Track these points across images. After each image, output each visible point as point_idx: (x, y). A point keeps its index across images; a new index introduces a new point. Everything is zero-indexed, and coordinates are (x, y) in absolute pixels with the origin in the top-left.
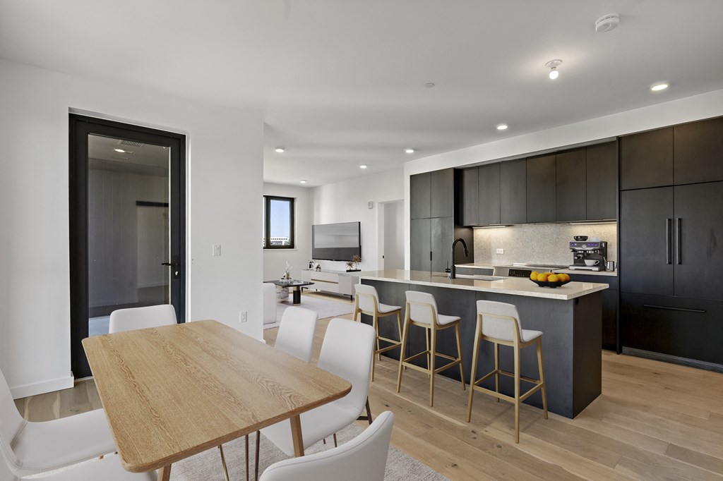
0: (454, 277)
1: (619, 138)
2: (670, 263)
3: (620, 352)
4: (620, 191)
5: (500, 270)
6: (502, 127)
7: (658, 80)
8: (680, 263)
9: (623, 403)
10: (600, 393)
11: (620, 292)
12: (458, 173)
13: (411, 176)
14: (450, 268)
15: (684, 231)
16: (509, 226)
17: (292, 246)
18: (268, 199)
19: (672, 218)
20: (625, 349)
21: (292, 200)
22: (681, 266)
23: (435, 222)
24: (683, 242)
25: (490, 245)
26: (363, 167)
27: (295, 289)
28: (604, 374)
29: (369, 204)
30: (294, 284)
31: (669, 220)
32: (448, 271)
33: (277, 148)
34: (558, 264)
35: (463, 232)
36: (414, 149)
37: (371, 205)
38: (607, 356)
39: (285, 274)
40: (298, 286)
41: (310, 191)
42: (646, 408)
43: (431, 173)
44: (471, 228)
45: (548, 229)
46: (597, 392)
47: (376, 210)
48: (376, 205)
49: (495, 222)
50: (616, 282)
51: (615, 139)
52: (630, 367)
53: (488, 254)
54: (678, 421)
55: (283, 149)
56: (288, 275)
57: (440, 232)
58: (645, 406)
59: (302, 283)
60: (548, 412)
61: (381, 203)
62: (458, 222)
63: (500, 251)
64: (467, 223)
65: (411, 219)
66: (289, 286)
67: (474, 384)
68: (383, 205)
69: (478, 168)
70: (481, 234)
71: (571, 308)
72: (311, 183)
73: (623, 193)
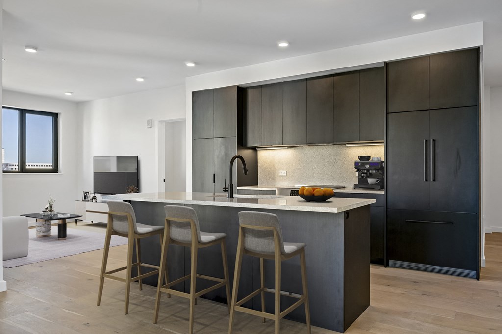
0: (232, 196)
1: (387, 64)
2: (426, 180)
3: (387, 265)
4: (387, 113)
5: (283, 191)
6: (283, 45)
7: (417, 9)
8: (434, 180)
9: (386, 312)
10: (369, 304)
11: (387, 209)
12: (242, 91)
13: (193, 93)
14: (227, 186)
15: (437, 151)
16: (291, 147)
17: (55, 170)
18: (23, 112)
19: (428, 139)
20: (391, 262)
21: (55, 116)
22: (434, 182)
23: (218, 141)
24: (436, 161)
25: (274, 167)
26: (140, 80)
27: (60, 222)
28: (373, 287)
29: (148, 122)
30: (59, 216)
31: (426, 141)
32: (225, 190)
33: (27, 47)
34: (335, 184)
35: (246, 153)
36: (195, 63)
37: (150, 124)
38: (375, 270)
39: (48, 206)
40: (64, 219)
41: (79, 106)
42: (406, 314)
43: (214, 90)
44: (255, 149)
45: (327, 151)
46: (367, 304)
47: (156, 129)
48: (156, 124)
49: (277, 142)
50: (383, 199)
51: (383, 65)
52: (395, 278)
53: (272, 175)
54: (432, 323)
55: (36, 49)
56: (51, 207)
57: (223, 153)
58: (406, 313)
59: (69, 216)
60: (311, 326)
61: (161, 122)
62: (242, 142)
63: (283, 172)
64: (250, 144)
65: (194, 139)
66: (52, 219)
67: (235, 305)
68: (164, 124)
69: (262, 87)
70: (264, 155)
71: (341, 221)
72: (79, 96)
73: (390, 115)
